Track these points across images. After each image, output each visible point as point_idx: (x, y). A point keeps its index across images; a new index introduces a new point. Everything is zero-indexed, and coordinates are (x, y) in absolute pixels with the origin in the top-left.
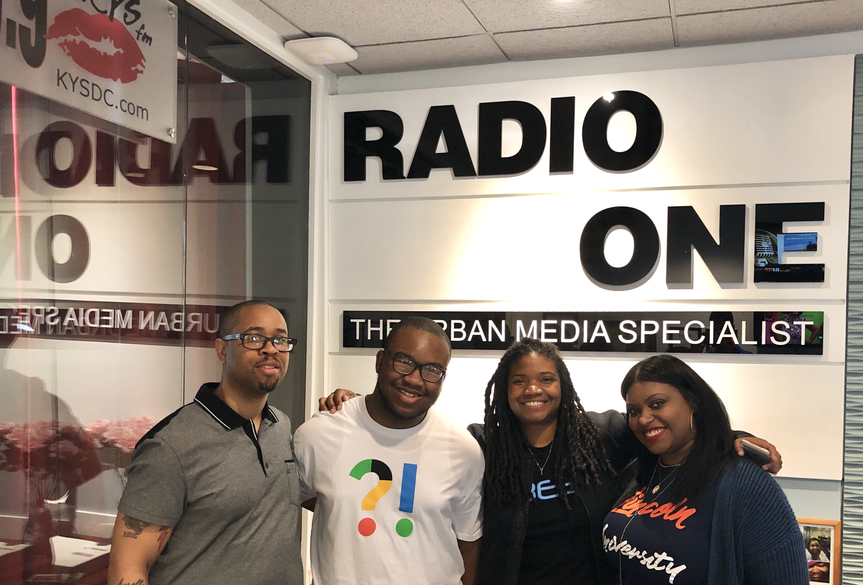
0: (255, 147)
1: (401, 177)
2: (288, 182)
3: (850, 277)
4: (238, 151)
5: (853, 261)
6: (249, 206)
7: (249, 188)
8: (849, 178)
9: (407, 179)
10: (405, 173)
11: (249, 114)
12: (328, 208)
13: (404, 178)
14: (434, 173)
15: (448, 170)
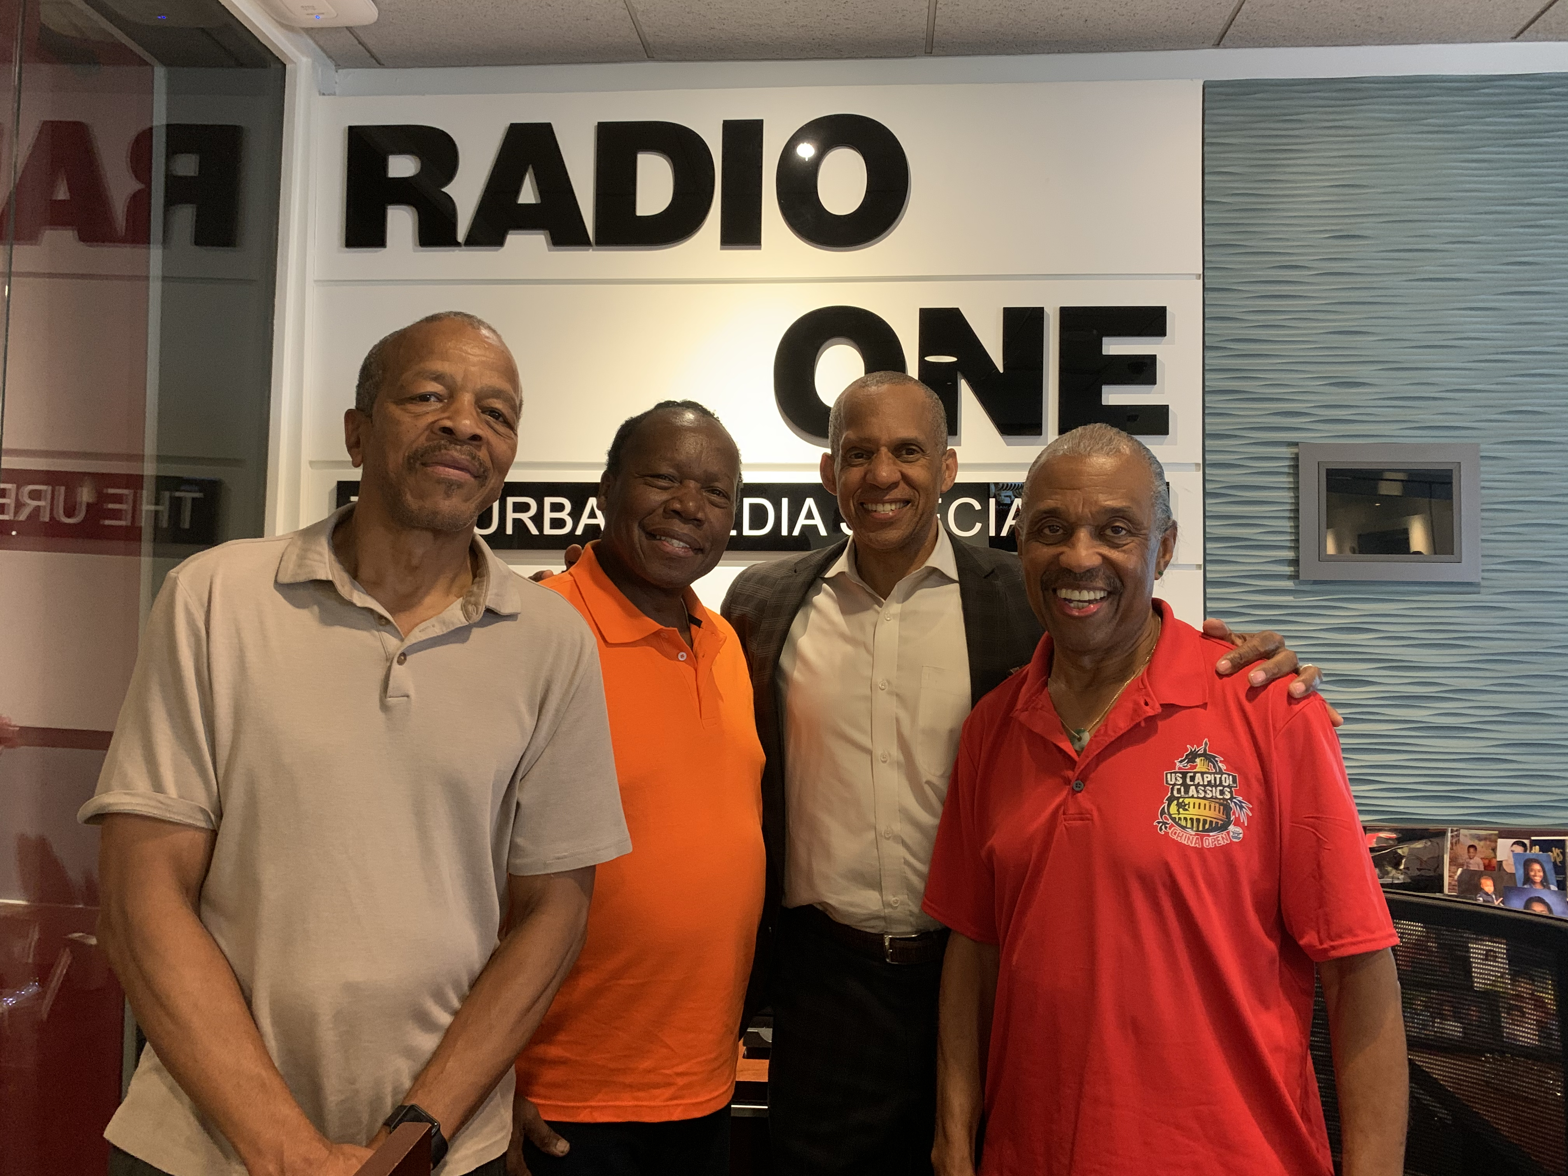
0: (172, 181)
1: (454, 243)
2: (235, 246)
3: (1207, 427)
4: (138, 186)
5: (1211, 402)
6: (155, 289)
7: (156, 253)
8: (1201, 272)
9: (464, 248)
10: (461, 236)
11: (160, 119)
12: (313, 295)
13: (458, 244)
14: (515, 240)
15: (541, 234)
